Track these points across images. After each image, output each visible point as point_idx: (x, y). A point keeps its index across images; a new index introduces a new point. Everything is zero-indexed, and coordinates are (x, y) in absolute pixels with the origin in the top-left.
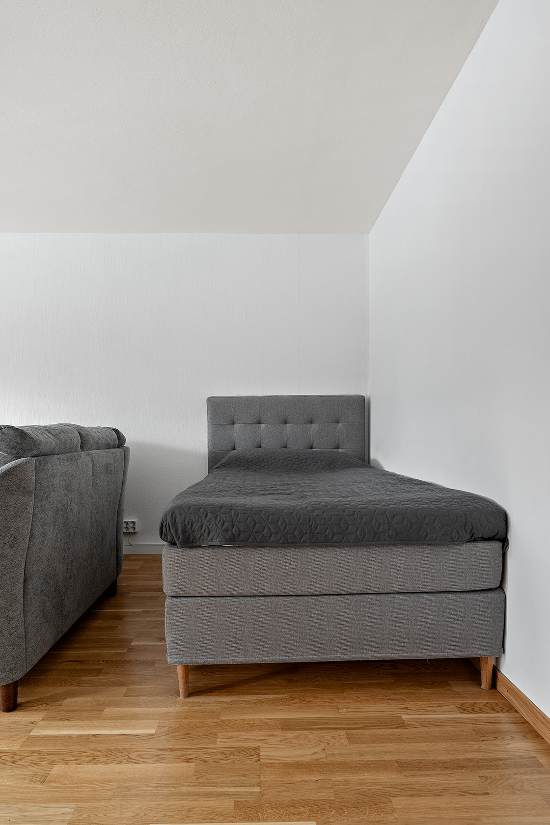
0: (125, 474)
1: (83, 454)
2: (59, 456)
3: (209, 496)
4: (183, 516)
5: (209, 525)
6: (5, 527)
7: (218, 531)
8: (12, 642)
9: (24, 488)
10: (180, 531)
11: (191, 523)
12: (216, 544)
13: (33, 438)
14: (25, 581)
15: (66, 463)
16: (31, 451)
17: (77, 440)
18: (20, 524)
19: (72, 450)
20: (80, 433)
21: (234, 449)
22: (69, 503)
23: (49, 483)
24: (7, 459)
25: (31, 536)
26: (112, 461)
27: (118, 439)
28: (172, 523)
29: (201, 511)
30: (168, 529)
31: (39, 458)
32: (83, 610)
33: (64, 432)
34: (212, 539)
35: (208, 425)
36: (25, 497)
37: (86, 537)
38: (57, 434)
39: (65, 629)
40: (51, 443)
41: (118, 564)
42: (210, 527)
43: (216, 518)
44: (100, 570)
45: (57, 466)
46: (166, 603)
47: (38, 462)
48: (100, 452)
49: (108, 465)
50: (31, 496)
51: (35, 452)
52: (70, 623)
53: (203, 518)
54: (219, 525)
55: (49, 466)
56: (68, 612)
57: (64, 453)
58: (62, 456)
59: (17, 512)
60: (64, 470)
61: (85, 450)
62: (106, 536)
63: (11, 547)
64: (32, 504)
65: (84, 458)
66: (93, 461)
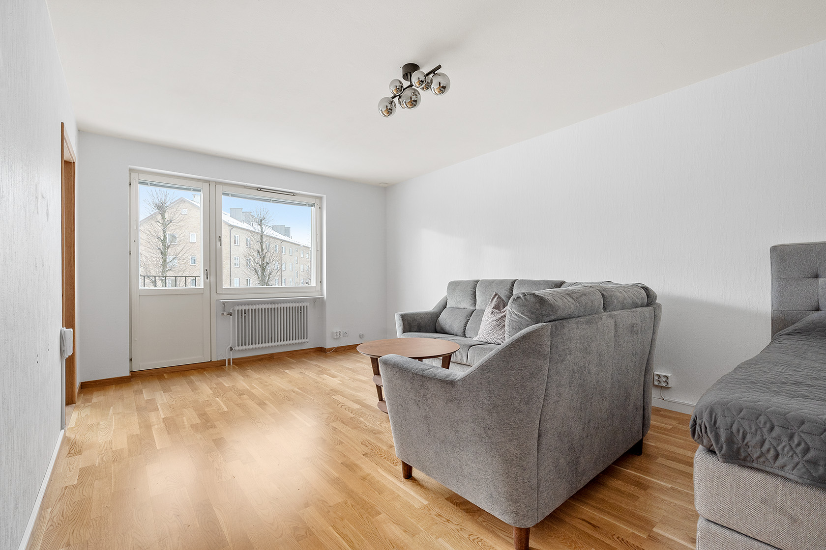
0: (654, 333)
1: (605, 315)
2: (578, 319)
3: (777, 393)
4: (729, 420)
5: (778, 445)
6: (522, 385)
7: (796, 459)
8: (525, 491)
9: (539, 352)
10: (723, 439)
11: (743, 433)
12: (791, 477)
13: (551, 305)
14: (539, 436)
15: (584, 326)
16: (549, 316)
17: (599, 302)
18: (535, 384)
19: (593, 312)
20: (603, 295)
21: (818, 309)
22: (587, 365)
23: (565, 347)
24: (528, 323)
25: (546, 396)
26: (638, 322)
27: (648, 297)
28: (710, 424)
29: (762, 419)
30: (703, 430)
31: (557, 322)
32: (601, 469)
33: (585, 295)
34: (783, 467)
35: (773, 279)
36: (540, 360)
37: (606, 398)
38: (577, 298)
39: (580, 486)
40: (570, 307)
41: (645, 424)
42: (779, 448)
43: (791, 437)
44: (621, 430)
45: (574, 331)
46: (698, 525)
47: (554, 327)
48: (625, 313)
49: (632, 326)
50: (546, 359)
51: (553, 317)
52: (585, 480)
53: (765, 430)
54: (799, 450)
55: (566, 331)
56: (584, 470)
57: (584, 316)
58: (581, 319)
59: (533, 373)
60: (582, 333)
61: (608, 310)
62: (630, 396)
63: (527, 404)
64: (547, 366)
65: (606, 321)
66: (615, 322)
